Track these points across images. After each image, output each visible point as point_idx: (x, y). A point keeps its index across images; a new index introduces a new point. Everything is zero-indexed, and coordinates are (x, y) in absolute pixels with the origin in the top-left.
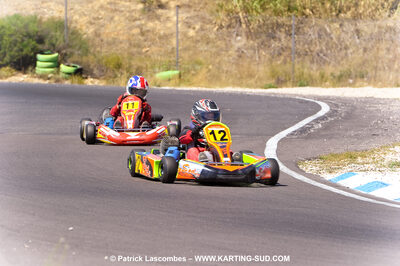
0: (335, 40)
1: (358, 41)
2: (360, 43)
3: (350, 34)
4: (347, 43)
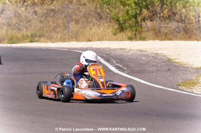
0: (23, 17)
1: (36, 17)
2: (37, 18)
3: (31, 13)
4: (30, 18)
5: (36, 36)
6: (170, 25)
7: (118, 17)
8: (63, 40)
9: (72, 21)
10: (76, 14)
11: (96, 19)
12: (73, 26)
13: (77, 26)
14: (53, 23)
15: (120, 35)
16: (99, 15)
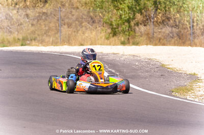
0: (15, 20)
1: (27, 20)
2: (29, 22)
3: (23, 16)
4: (22, 21)
5: (27, 40)
6: (163, 30)
7: (112, 22)
8: (55, 43)
9: (65, 25)
10: (68, 18)
11: (88, 23)
12: (65, 30)
13: (69, 29)
14: (45, 27)
15: (112, 39)
16: (92, 19)
